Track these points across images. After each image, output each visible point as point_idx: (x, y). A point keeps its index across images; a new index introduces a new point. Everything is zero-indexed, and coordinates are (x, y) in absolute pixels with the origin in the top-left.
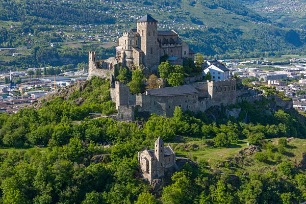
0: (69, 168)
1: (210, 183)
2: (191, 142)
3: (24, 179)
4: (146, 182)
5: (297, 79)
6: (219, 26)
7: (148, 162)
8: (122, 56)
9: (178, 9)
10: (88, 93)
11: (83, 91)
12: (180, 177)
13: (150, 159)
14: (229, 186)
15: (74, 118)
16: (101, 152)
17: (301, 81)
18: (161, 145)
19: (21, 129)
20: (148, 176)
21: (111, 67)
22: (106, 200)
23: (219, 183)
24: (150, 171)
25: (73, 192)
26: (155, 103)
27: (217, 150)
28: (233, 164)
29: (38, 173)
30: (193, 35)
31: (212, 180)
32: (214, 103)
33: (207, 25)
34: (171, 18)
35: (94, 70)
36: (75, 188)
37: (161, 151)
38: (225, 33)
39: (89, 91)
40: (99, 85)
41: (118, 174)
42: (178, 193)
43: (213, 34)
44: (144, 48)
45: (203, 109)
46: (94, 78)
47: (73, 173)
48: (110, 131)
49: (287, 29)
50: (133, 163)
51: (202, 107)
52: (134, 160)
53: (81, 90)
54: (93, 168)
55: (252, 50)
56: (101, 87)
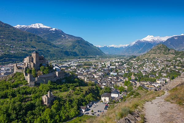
0: (20, 105)
1: (64, 102)
2: (55, 91)
3: (5, 110)
4: (46, 105)
5: (70, 67)
6: (42, 49)
7: (46, 99)
8: (27, 64)
9: (26, 42)
10: (15, 78)
11: (14, 77)
12: (56, 102)
13: (47, 98)
14: (70, 102)
15: (13, 87)
16: (28, 98)
17: (72, 68)
18: (50, 93)
20: (46, 103)
21: (23, 69)
22: (34, 113)
23: (67, 102)
24: (47, 102)
25: (23, 112)
26: (42, 80)
27: (63, 92)
28: (69, 96)
29: (11, 108)
31: (65, 101)
32: (58, 78)
33: (37, 48)
34: (23, 45)
35: (17, 70)
36: (24, 111)
37: (50, 95)
38: (44, 51)
39: (16, 77)
40: (20, 75)
41: (37, 104)
42: (56, 107)
43: (40, 52)
44: (35, 62)
45: (55, 81)
46: (17, 72)
47: (22, 106)
48: (28, 90)
50: (41, 100)
51: (55, 80)
52: (41, 99)
53: (12, 77)
54: (29, 103)
55: (54, 57)
56: (20, 76)
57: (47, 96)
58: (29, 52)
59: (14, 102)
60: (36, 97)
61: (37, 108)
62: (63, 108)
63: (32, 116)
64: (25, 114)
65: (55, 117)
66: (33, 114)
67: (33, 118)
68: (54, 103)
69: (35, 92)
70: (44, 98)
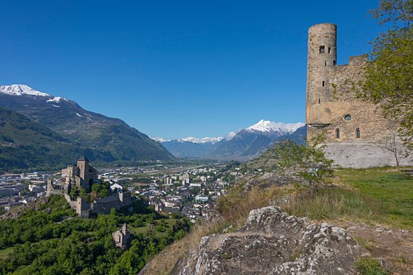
0: (84, 246)
4: (119, 247)
6: (30, 144)
7: (120, 237)
10: (52, 206)
11: (48, 204)
12: (135, 243)
13: (121, 235)
14: (155, 243)
15: (55, 221)
16: (90, 237)
18: (126, 227)
19: (29, 231)
20: (120, 245)
21: (64, 189)
22: (106, 259)
23: (151, 242)
24: (121, 242)
25: (91, 258)
26: (100, 207)
28: (150, 233)
29: (73, 250)
30: (6, 152)
31: (147, 242)
32: (123, 205)
33: (18, 143)
35: (52, 190)
36: (91, 255)
37: (126, 230)
39: (53, 204)
40: (58, 199)
41: (106, 246)
42: (136, 250)
43: (25, 151)
45: (120, 208)
46: (52, 195)
47: (88, 248)
48: (83, 225)
50: (111, 239)
54: (94, 243)
56: (60, 200)
57: (121, 232)
59: (75, 243)
60: (103, 236)
61: (109, 252)
62: (146, 253)
63: (104, 264)
64: (94, 260)
65: (137, 265)
66: (104, 261)
67: (106, 267)
68: (132, 243)
69: (95, 227)
70: (117, 236)
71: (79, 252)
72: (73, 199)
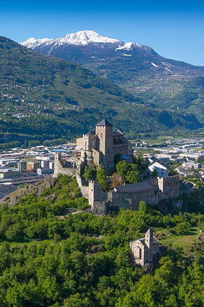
1: (188, 265)
2: (159, 231)
3: (50, 268)
4: (139, 266)
7: (141, 250)
9: (51, 88)
10: (59, 191)
11: (54, 188)
12: (165, 263)
13: (142, 247)
14: (202, 266)
15: (56, 214)
16: (96, 244)
17: (184, 165)
18: (151, 236)
20: (141, 262)
21: (75, 167)
22: (114, 282)
23: (194, 264)
24: (143, 257)
25: (90, 277)
26: (123, 199)
29: (62, 263)
30: (69, 116)
31: (189, 262)
32: (164, 197)
33: (82, 105)
34: (45, 97)
35: (60, 169)
36: (90, 274)
37: (151, 240)
38: (101, 114)
39: (60, 188)
40: (68, 182)
41: (118, 261)
42: (167, 273)
43: (89, 115)
44: (102, 148)
45: (157, 203)
46: (60, 176)
47: (86, 261)
48: (93, 224)
49: (160, 110)
50: (128, 252)
52: (127, 249)
53: (51, 187)
54: (99, 256)
55: (128, 132)
56: (70, 184)
57: (143, 242)
58: (59, 116)
59: (68, 251)
60: (116, 244)
61: (120, 271)
62: (184, 280)
63: (110, 290)
64: (94, 282)
65: (165, 299)
66: (111, 284)
67: (113, 295)
68: (161, 262)
69: (109, 230)
70: (137, 248)
71: (70, 267)
72: (85, 184)
